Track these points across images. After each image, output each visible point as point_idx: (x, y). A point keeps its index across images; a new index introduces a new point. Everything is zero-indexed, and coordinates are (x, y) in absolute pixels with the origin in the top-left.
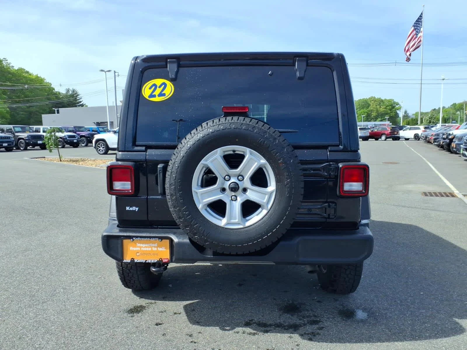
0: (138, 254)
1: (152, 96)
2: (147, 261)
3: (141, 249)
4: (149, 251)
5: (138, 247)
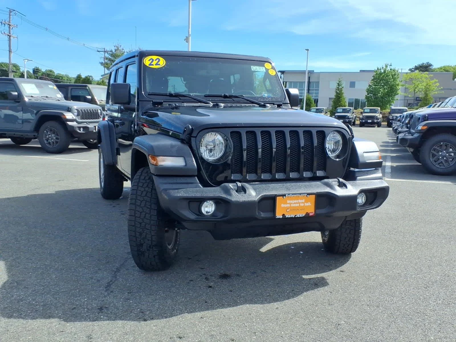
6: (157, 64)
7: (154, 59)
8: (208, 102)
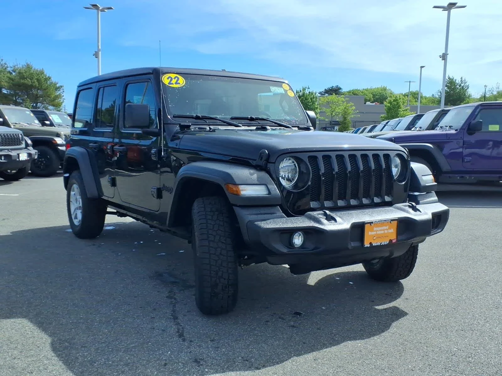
6: (176, 83)
7: (173, 78)
8: (239, 125)
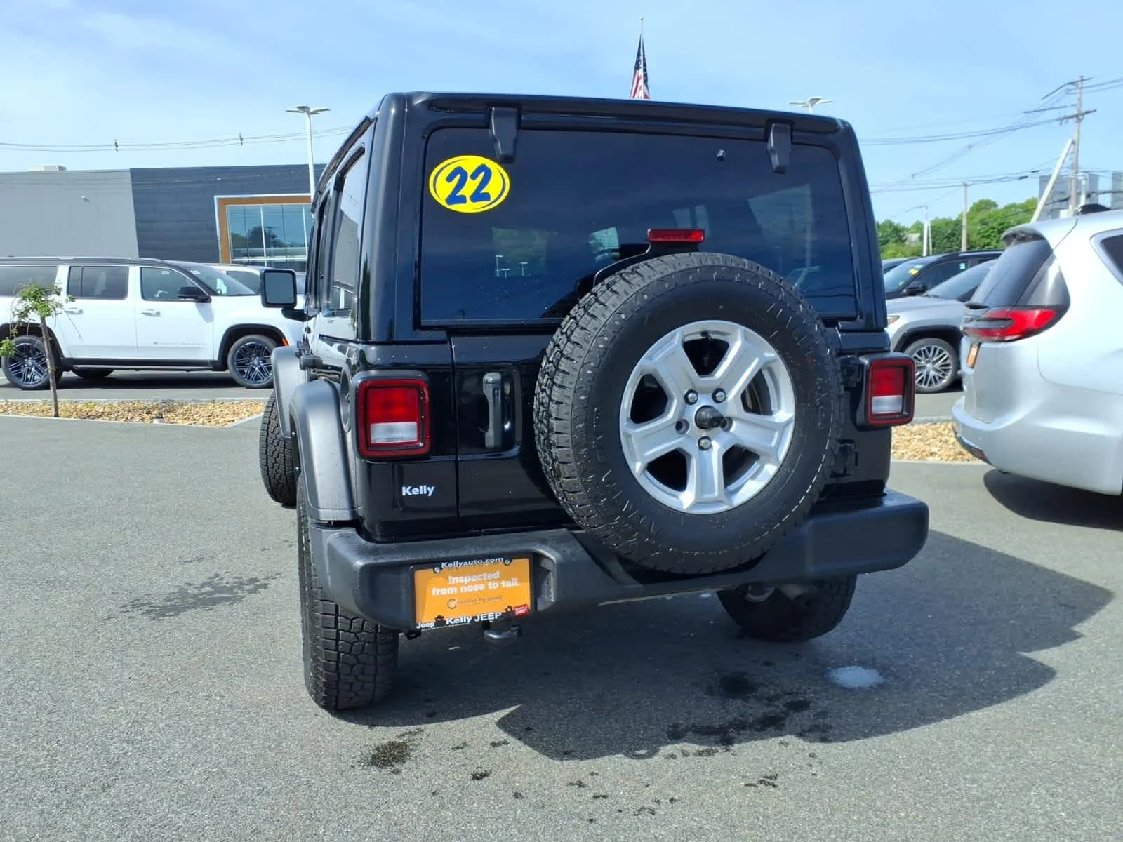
0: (452, 604)
1: (454, 198)
2: (476, 618)
3: (459, 589)
4: (481, 592)
5: (452, 586)
